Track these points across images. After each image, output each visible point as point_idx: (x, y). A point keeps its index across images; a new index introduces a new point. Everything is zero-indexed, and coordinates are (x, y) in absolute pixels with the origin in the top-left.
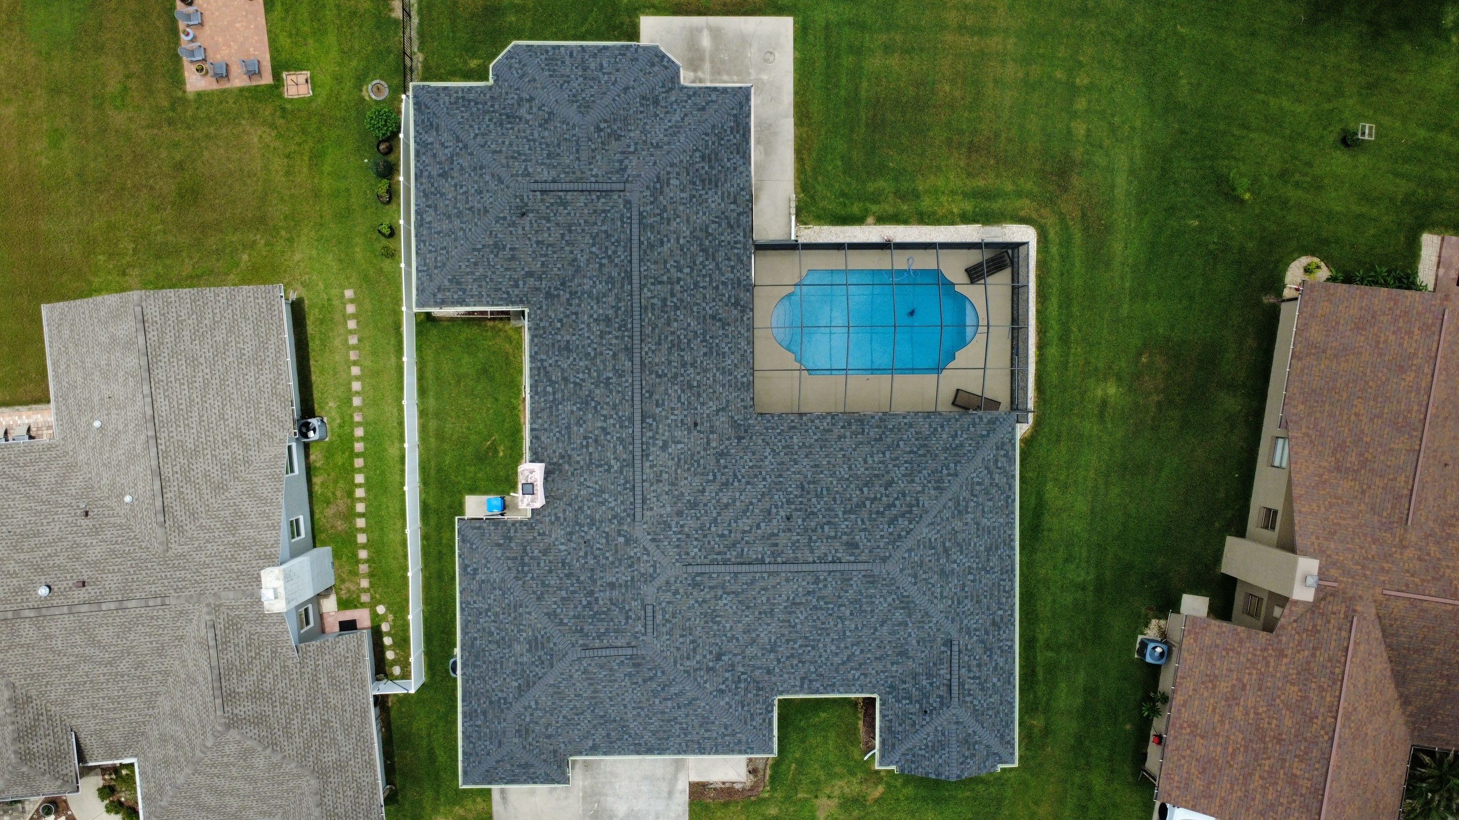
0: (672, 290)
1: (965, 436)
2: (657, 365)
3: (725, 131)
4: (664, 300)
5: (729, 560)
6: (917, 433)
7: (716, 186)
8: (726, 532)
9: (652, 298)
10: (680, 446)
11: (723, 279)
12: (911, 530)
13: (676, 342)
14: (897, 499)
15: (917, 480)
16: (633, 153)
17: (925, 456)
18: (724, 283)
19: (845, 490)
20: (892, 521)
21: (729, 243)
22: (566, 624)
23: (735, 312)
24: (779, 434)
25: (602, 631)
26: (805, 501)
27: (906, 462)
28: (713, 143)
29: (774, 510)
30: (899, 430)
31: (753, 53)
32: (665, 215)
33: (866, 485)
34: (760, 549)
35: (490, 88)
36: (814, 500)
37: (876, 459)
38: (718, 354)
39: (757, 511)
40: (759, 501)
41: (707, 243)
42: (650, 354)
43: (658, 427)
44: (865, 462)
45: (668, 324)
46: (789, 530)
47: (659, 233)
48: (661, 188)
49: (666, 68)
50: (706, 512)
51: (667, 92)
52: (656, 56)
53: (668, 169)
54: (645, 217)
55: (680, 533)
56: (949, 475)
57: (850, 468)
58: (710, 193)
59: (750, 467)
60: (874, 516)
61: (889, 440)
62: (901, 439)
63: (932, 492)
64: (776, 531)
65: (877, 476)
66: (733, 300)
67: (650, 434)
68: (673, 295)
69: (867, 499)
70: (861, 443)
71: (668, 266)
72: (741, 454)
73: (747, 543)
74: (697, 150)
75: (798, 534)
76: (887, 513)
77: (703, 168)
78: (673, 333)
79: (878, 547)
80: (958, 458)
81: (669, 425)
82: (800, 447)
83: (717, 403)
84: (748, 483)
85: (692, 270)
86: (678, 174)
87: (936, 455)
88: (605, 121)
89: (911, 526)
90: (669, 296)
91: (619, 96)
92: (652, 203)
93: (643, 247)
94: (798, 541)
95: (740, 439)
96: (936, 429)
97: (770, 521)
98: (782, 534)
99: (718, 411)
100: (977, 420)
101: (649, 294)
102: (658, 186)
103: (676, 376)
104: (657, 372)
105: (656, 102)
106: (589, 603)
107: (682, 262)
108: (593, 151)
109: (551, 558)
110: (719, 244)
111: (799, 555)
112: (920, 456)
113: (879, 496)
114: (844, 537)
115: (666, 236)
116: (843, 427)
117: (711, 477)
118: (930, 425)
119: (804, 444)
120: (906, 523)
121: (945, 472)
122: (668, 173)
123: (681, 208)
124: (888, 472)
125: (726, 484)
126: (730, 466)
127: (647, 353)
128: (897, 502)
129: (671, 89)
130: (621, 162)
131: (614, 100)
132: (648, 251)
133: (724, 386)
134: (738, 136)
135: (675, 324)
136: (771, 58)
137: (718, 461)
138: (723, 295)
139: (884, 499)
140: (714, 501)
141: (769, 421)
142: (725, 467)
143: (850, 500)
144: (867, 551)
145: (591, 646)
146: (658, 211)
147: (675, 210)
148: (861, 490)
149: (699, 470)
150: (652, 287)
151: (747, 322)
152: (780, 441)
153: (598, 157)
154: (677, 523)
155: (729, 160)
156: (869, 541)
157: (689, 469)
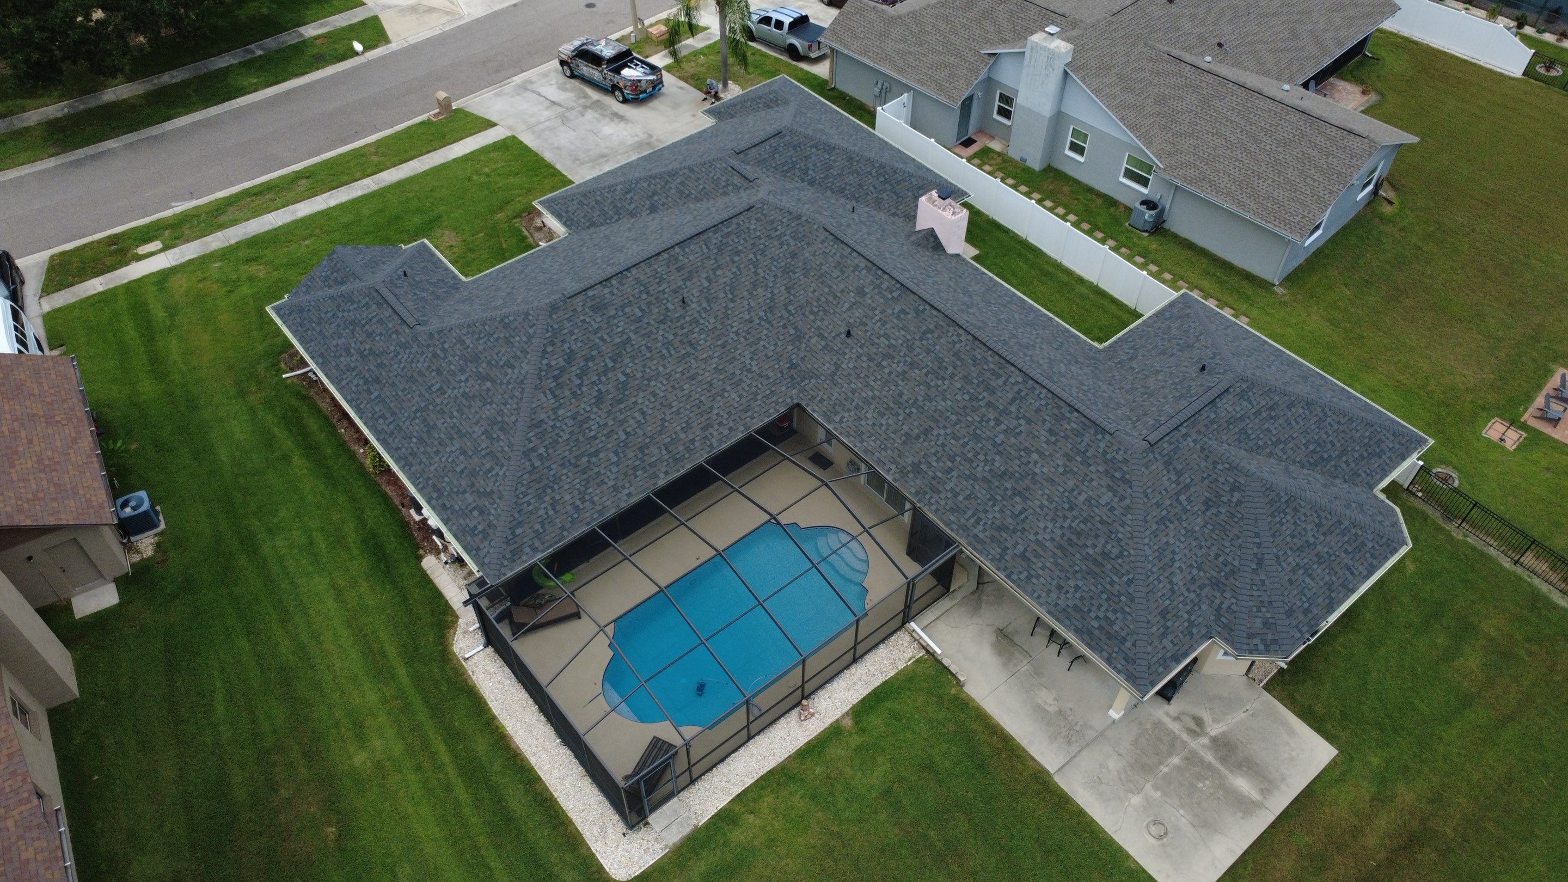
0: (995, 408)
1: (542, 512)
2: (939, 337)
3: (1115, 612)
4: (992, 392)
5: (715, 233)
6: (603, 482)
7: (1060, 547)
8: (736, 259)
9: (1005, 383)
10: (847, 305)
11: (955, 474)
12: (543, 358)
13: (941, 372)
14: (580, 386)
15: (570, 423)
16: (1178, 494)
17: (578, 458)
18: (951, 470)
19: (644, 366)
20: (570, 357)
21: (986, 511)
22: (812, 147)
23: (909, 461)
24: (756, 394)
25: (777, 156)
26: (680, 332)
27: (595, 438)
28: (1112, 583)
29: (705, 305)
30: (625, 474)
31: (1180, 818)
32: (1079, 459)
33: (625, 384)
34: (691, 258)
35: (1371, 487)
36: (671, 337)
37: (632, 422)
38: (889, 408)
39: (722, 295)
40: (726, 308)
41: (1008, 485)
42: (955, 338)
43: (883, 297)
44: (643, 413)
45: (964, 378)
46: (675, 292)
47: (1066, 437)
48: (1113, 477)
49: (1250, 636)
50: (770, 269)
51: (1219, 609)
52: (1275, 642)
53: (1127, 501)
54: (1096, 433)
55: (779, 237)
56: (533, 449)
57: (654, 395)
58: (1059, 532)
59: (759, 339)
60: (594, 353)
61: (631, 455)
62: (617, 464)
63: (543, 416)
64: (688, 283)
65: (620, 401)
66: (923, 467)
67: (884, 286)
68: (989, 404)
69: (613, 369)
70: (660, 433)
71: (1022, 422)
72: (779, 349)
73: (709, 258)
74: (1121, 555)
75: (664, 292)
76: (582, 364)
77: (1094, 546)
78: (952, 376)
79: (569, 320)
80: (534, 477)
81: (874, 309)
82: (724, 390)
83: (845, 373)
84: (750, 321)
85: (995, 445)
86: (1112, 509)
87: (563, 465)
88: (1239, 503)
89: (545, 362)
90: (992, 400)
91: (1259, 545)
92: (1105, 453)
93: (1066, 409)
94: (659, 284)
95: (793, 366)
96: (583, 500)
97: (701, 291)
98: (680, 283)
99: (838, 367)
100: (537, 544)
101: (1012, 380)
102: (1118, 475)
103: (910, 348)
104: (932, 332)
105: (1216, 584)
106: (806, 173)
107: (1013, 440)
108: (1215, 463)
109: (869, 198)
110: (993, 498)
111: (648, 270)
112: (582, 455)
113: (603, 379)
114: (613, 312)
115: (1054, 443)
116: (693, 441)
117: (791, 308)
118: (593, 502)
119: (723, 396)
120: (553, 363)
121: (542, 450)
122: (1122, 498)
123: (1071, 484)
124: (609, 412)
125: (771, 309)
126: (782, 331)
127: (959, 335)
128: (578, 382)
129: (1218, 615)
130: (1179, 474)
131: (1257, 535)
132: (1056, 411)
133: (854, 391)
134: (1096, 624)
135: (959, 386)
136: (1153, 829)
137: (796, 328)
138: (937, 461)
139: (594, 378)
140: (771, 284)
141: (777, 403)
142: (785, 327)
143: (633, 358)
144: (579, 309)
145: (777, 139)
146: (1088, 454)
147: (1075, 473)
148: (626, 375)
149: (808, 309)
150: (1016, 388)
151: (889, 465)
152: (749, 386)
153: (1203, 464)
154: (788, 245)
155: (1077, 588)
156: (583, 321)
157: (819, 299)
